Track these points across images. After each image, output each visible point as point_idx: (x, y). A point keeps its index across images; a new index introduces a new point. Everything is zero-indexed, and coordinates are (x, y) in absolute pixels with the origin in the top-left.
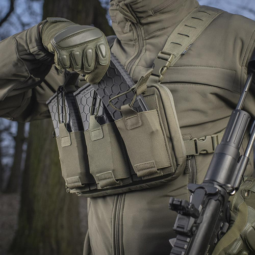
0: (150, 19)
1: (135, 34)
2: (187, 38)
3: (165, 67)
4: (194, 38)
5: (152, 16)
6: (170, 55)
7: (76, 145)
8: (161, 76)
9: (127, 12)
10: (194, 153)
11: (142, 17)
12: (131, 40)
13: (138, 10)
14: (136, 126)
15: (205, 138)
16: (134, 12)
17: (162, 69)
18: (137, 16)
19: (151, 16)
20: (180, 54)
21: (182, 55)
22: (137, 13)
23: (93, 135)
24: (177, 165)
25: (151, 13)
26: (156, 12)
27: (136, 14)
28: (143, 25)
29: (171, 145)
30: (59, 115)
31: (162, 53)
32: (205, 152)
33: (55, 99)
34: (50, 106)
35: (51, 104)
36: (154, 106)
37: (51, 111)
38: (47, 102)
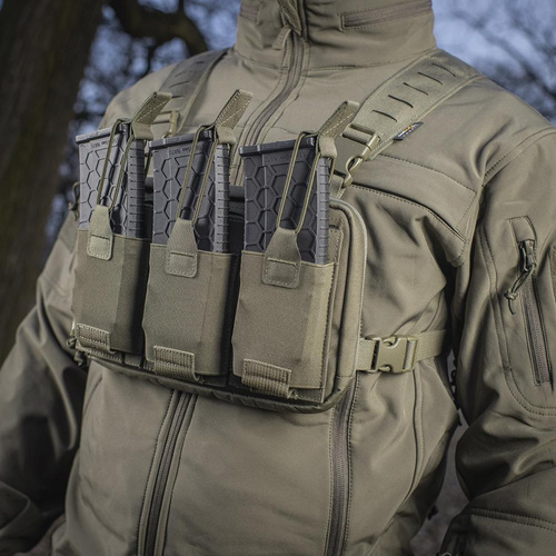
1: (288, 56)
3: (359, 157)
5: (338, 30)
8: (349, 176)
10: (367, 367)
11: (318, 26)
12: (275, 67)
13: (316, 8)
14: (282, 284)
15: (396, 340)
16: (306, 8)
17: (353, 161)
18: (307, 20)
19: (336, 28)
20: (392, 136)
22: (310, 14)
23: (172, 261)
24: (335, 389)
25: (338, 22)
26: (350, 24)
27: (307, 16)
28: (311, 42)
31: (353, 127)
32: (387, 369)
33: (100, 141)
34: (83, 150)
35: (88, 145)
36: (332, 254)
37: (82, 160)
38: (78, 138)
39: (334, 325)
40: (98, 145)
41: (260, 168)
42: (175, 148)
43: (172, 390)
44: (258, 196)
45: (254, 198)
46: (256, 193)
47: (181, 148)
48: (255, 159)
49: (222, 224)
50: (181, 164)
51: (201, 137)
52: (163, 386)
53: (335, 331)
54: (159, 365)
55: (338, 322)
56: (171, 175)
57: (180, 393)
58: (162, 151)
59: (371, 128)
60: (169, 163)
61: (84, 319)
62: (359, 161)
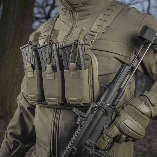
0: (81, 9)
2: (105, 22)
3: (93, 40)
4: (110, 23)
5: (81, 6)
6: (96, 33)
7: (37, 78)
8: (91, 46)
9: (67, 5)
11: (76, 7)
12: (69, 20)
14: (75, 77)
17: (92, 41)
20: (102, 32)
21: (103, 33)
26: (84, 4)
29: (92, 90)
30: (28, 58)
31: (91, 31)
33: (26, 48)
34: (23, 51)
35: (23, 49)
36: (87, 67)
37: (23, 54)
38: (21, 48)
39: (91, 85)
40: (26, 49)
41: (65, 51)
42: (43, 48)
43: (55, 108)
44: (66, 59)
45: (65, 59)
46: (65, 58)
47: (45, 47)
48: (64, 49)
49: (58, 65)
50: (46, 52)
51: (50, 44)
52: (53, 108)
53: (91, 87)
54: (50, 103)
55: (92, 84)
56: (44, 55)
57: (57, 109)
58: (40, 49)
59: (96, 31)
60: (43, 51)
61: (30, 94)
62: (94, 41)
